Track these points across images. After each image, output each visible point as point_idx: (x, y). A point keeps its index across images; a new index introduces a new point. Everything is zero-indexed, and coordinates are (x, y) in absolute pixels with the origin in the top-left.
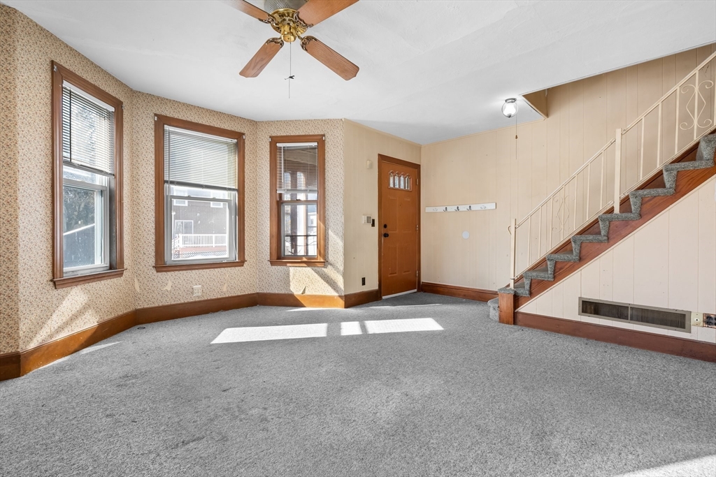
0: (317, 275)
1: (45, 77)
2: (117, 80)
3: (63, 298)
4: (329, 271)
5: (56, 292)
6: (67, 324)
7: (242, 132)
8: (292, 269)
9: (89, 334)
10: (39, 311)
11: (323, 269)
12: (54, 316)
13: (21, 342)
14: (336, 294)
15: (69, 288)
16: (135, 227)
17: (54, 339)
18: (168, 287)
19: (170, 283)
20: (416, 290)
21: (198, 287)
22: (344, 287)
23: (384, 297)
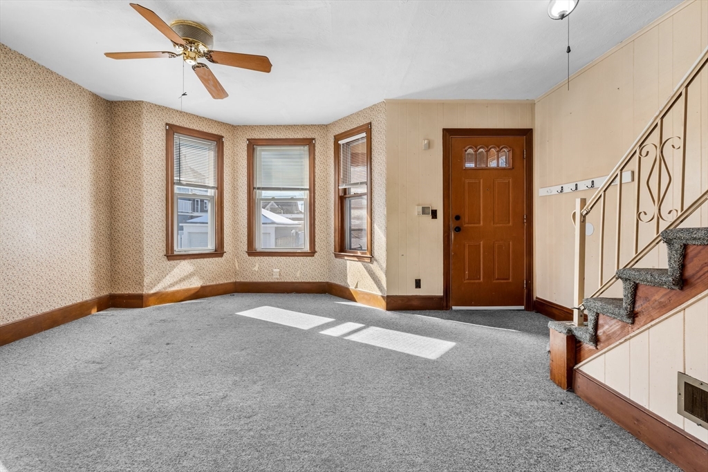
0: (365, 271)
1: (162, 134)
2: (219, 122)
3: (174, 267)
4: (374, 267)
5: (169, 263)
6: (176, 283)
7: (313, 137)
8: (348, 262)
9: (193, 292)
10: (157, 273)
11: (370, 265)
12: (167, 277)
13: (145, 289)
14: (380, 294)
15: (178, 261)
16: (235, 222)
17: (167, 290)
18: (256, 269)
19: (257, 266)
20: (523, 307)
21: (276, 270)
22: (387, 287)
23: (454, 308)
